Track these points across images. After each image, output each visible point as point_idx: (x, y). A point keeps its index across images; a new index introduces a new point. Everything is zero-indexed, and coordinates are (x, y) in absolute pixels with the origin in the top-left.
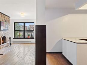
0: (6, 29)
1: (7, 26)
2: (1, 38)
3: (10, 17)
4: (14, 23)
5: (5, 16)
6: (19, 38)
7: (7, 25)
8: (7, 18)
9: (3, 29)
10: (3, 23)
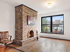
0: (33, 24)
1: (34, 21)
2: (28, 32)
3: (37, 12)
4: (42, 18)
5: (33, 11)
6: (46, 33)
7: (34, 19)
8: (34, 12)
9: (31, 24)
10: (31, 18)
